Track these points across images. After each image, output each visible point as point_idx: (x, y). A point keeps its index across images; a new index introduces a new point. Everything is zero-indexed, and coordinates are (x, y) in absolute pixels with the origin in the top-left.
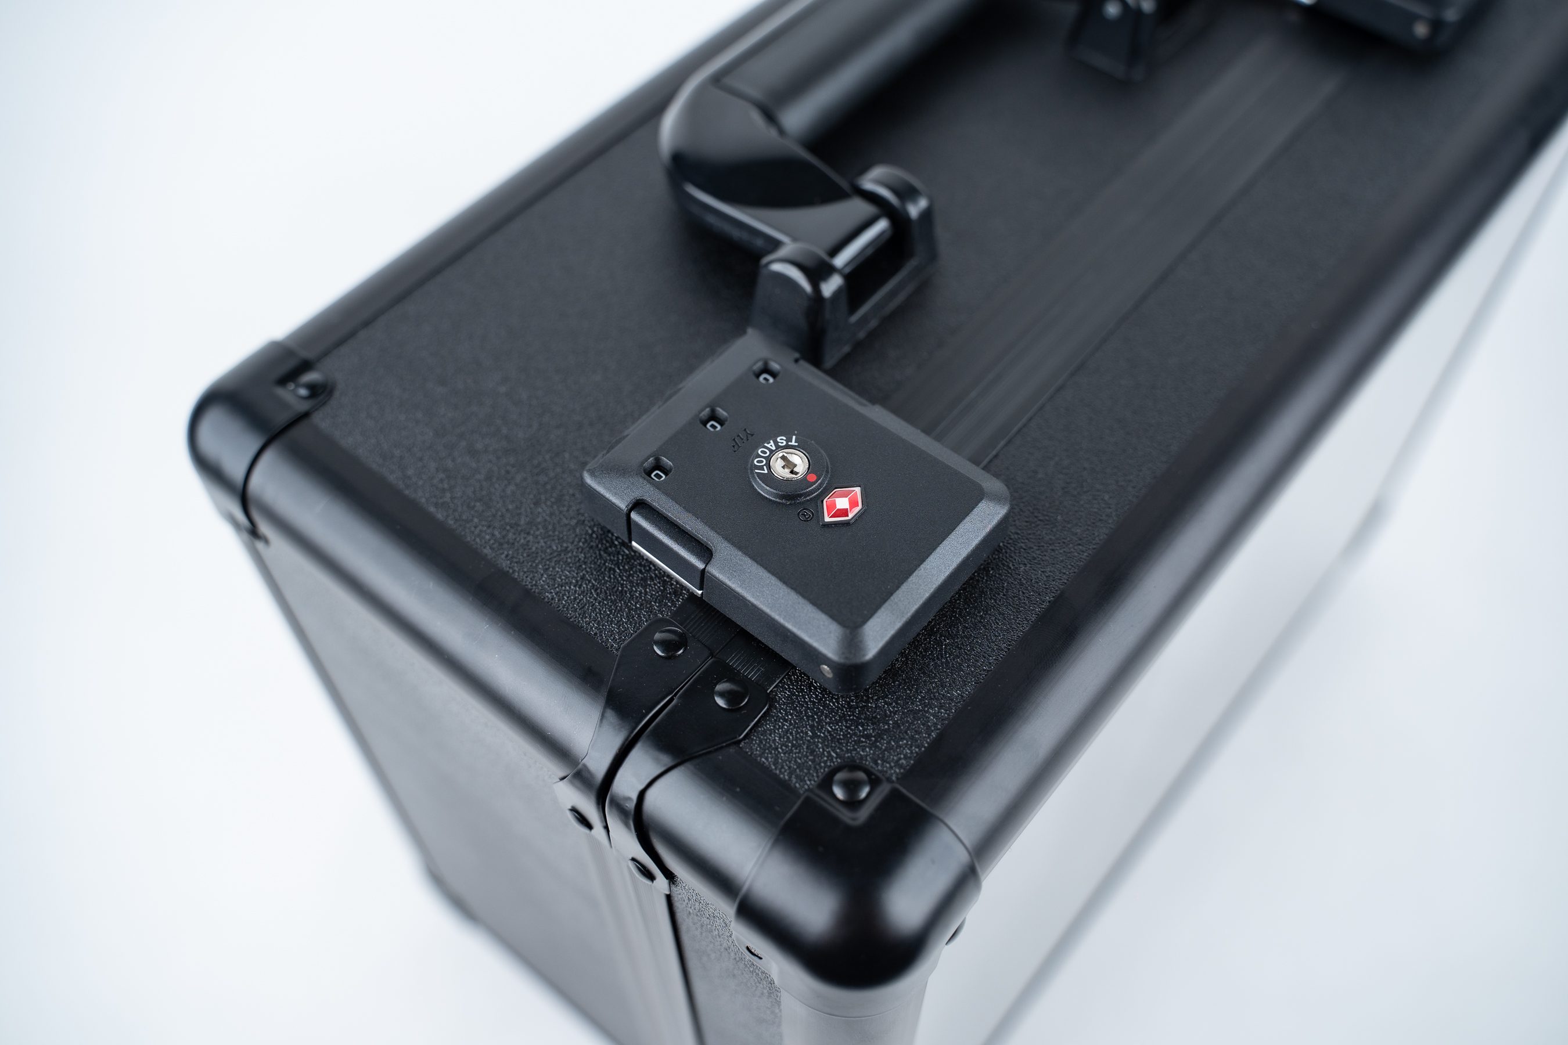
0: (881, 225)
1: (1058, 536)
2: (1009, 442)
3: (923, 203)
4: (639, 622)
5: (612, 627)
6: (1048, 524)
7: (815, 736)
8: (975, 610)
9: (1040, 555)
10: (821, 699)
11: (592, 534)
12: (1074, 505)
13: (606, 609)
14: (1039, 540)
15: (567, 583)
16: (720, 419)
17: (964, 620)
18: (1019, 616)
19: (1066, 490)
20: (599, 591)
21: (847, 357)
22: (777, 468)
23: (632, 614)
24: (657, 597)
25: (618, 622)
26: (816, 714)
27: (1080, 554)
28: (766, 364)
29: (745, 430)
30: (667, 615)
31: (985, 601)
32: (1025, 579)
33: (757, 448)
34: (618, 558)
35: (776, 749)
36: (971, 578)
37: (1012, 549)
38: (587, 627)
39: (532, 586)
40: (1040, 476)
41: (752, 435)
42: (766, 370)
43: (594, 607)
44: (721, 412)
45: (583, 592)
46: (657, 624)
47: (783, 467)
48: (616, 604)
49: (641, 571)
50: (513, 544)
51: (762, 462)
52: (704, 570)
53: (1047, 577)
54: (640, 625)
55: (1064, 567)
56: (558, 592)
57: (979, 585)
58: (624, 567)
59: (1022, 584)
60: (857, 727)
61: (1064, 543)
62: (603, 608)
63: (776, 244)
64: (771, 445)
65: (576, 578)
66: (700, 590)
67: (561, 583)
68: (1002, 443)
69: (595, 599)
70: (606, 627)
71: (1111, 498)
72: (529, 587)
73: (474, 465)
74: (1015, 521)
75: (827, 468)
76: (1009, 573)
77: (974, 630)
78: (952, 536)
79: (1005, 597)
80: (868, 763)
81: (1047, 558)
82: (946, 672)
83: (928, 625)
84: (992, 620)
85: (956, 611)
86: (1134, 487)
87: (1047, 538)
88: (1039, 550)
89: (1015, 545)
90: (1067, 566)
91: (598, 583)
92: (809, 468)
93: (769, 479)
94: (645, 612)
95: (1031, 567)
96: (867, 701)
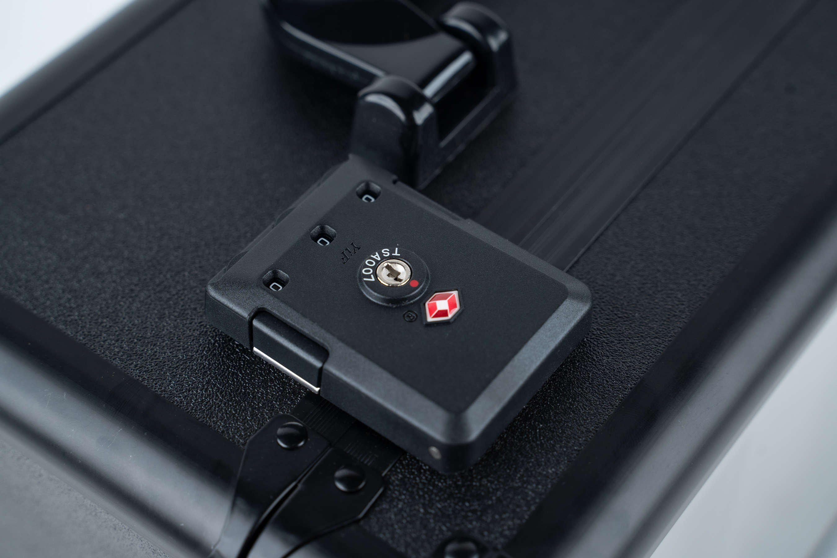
0: (466, 58)
1: (636, 331)
2: (589, 249)
3: (503, 36)
4: (263, 420)
5: (238, 425)
6: (627, 321)
7: (426, 513)
8: (564, 397)
9: (621, 348)
10: (430, 480)
11: (214, 344)
12: (650, 303)
13: (231, 409)
14: (619, 335)
15: (194, 388)
16: (329, 236)
17: (555, 406)
18: (604, 402)
19: (642, 290)
20: (224, 393)
21: (439, 177)
22: (383, 276)
23: (256, 412)
24: (278, 397)
25: (243, 420)
26: (426, 493)
27: (657, 346)
28: (368, 185)
29: (352, 244)
30: (287, 413)
31: (573, 390)
32: (608, 369)
33: (364, 259)
34: (240, 363)
35: (392, 525)
36: (559, 370)
37: (596, 343)
38: (214, 426)
39: (162, 391)
40: (618, 278)
41: (359, 248)
42: (368, 191)
43: (220, 408)
44: (330, 230)
45: (209, 395)
46: (280, 420)
47: (388, 275)
48: (240, 404)
49: (261, 375)
50: (141, 355)
51: (369, 271)
52: (321, 369)
53: (628, 367)
54: (263, 422)
55: (643, 358)
56: (186, 396)
57: (567, 376)
58: (245, 371)
59: (605, 374)
60: (464, 504)
61: (642, 336)
62: (228, 409)
63: (371, 78)
64: (377, 256)
65: (202, 383)
66: (317, 387)
67: (188, 388)
68: (583, 250)
69: (221, 401)
70: (232, 425)
71: (684, 295)
72: (159, 393)
73: (99, 286)
74: (597, 319)
75: (428, 274)
76: (593, 364)
77: (565, 415)
78: (541, 331)
79: (590, 386)
80: (476, 534)
81: (627, 350)
82: (541, 452)
83: (523, 412)
84: (580, 406)
85: (548, 399)
86: (704, 286)
87: (626, 333)
88: (620, 343)
89: (599, 340)
90: (646, 357)
91: (223, 387)
92: (411, 276)
93: (376, 286)
94: (267, 410)
95: (612, 359)
96: (472, 481)
